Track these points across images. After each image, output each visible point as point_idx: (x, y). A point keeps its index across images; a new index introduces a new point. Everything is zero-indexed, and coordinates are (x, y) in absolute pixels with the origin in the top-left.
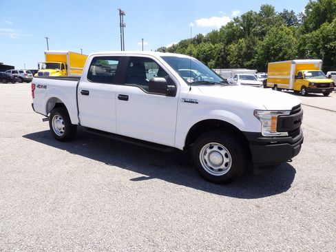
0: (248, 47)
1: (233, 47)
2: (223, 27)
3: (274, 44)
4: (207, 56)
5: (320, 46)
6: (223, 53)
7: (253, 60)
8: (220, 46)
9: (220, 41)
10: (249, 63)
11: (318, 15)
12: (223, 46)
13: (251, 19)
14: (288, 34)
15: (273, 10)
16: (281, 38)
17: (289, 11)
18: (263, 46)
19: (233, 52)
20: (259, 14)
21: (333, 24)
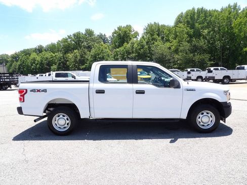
0: (82, 56)
1: (70, 56)
2: (59, 41)
3: (99, 55)
4: (49, 62)
5: (125, 57)
6: (63, 60)
7: (86, 65)
8: (59, 55)
9: (58, 51)
10: (84, 67)
11: (120, 38)
12: (61, 55)
13: (80, 37)
14: (106, 48)
15: (93, 33)
16: (102, 50)
17: (103, 34)
18: (92, 55)
19: (70, 59)
20: (85, 34)
21: (130, 44)
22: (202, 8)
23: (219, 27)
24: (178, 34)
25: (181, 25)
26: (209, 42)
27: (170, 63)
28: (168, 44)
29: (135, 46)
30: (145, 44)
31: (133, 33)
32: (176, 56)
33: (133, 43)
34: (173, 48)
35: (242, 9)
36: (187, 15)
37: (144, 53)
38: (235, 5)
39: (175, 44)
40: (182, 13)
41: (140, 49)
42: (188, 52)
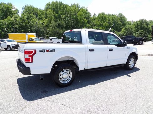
21: (13, 18)
22: (62, 2)
23: (70, 15)
24: (48, 15)
25: (49, 10)
26: (65, 22)
27: (44, 33)
28: (41, 21)
29: (18, 19)
30: (26, 19)
31: (14, 10)
32: (48, 29)
33: (16, 18)
34: (45, 24)
35: (80, 7)
36: (53, 5)
37: (26, 25)
38: (78, 5)
39: (47, 22)
40: (49, 3)
41: (22, 22)
42: (56, 27)
